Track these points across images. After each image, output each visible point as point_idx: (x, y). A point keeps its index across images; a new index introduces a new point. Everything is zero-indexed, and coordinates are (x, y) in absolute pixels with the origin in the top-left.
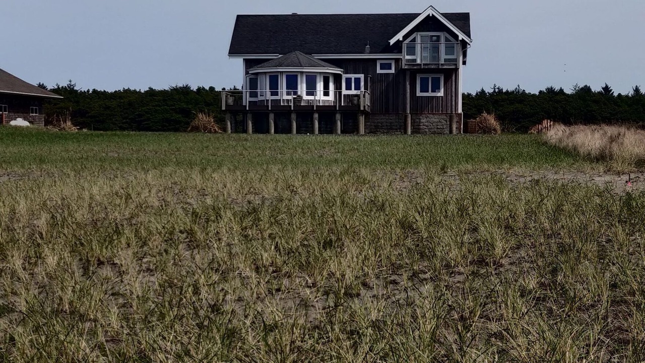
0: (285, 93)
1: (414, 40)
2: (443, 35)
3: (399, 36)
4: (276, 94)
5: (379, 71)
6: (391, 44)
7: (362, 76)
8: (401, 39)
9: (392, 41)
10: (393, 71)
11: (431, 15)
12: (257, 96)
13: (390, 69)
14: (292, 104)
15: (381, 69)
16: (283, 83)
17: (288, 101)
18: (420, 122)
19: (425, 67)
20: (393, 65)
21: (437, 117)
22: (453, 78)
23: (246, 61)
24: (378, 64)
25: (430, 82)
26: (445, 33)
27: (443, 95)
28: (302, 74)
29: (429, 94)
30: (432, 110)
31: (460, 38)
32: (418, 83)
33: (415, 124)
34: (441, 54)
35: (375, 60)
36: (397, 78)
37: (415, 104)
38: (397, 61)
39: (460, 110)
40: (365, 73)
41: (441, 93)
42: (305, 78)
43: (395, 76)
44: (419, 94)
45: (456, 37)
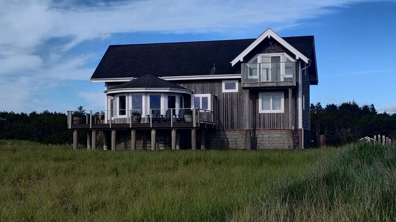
0: (130, 112)
2: (284, 56)
3: (240, 58)
4: (124, 113)
5: (224, 91)
6: (232, 66)
7: (209, 96)
8: (242, 60)
9: (234, 62)
10: (236, 90)
11: (269, 37)
13: (235, 88)
14: (130, 123)
15: (226, 89)
16: (129, 101)
18: (263, 138)
19: (263, 85)
20: (237, 84)
21: (279, 132)
22: (290, 95)
23: (108, 84)
24: (223, 84)
25: (271, 100)
26: (285, 54)
27: (283, 112)
28: (146, 93)
29: (271, 111)
30: (274, 126)
31: (297, 58)
32: (260, 101)
33: (258, 139)
34: (281, 73)
35: (220, 81)
36: (241, 98)
37: (258, 120)
38: (239, 80)
39: (300, 126)
40: (212, 92)
41: (281, 110)
42: (149, 98)
43: (239, 94)
44: (261, 111)
45: (293, 56)
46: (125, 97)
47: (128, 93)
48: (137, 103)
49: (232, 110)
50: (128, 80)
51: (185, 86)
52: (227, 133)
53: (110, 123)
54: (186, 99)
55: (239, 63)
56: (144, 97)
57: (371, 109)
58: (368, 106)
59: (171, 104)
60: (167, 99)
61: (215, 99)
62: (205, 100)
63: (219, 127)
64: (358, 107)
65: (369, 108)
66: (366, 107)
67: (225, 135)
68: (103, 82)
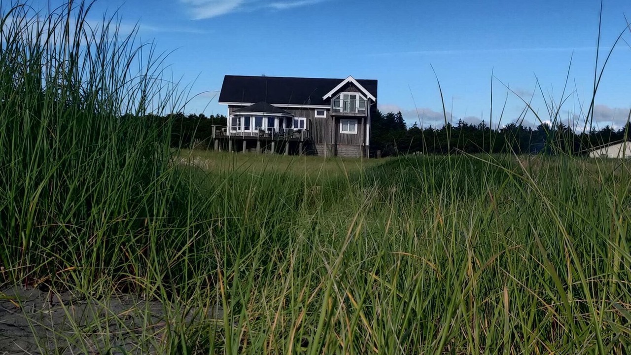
0: (254, 129)
1: (339, 97)
2: (358, 95)
3: (330, 94)
4: (248, 129)
5: (316, 116)
6: (324, 99)
7: (305, 119)
8: (330, 96)
9: (325, 97)
10: (325, 116)
11: (350, 82)
12: (236, 130)
13: (323, 115)
14: (258, 136)
16: (253, 121)
17: (256, 133)
18: (342, 150)
19: (345, 115)
20: (325, 112)
21: (352, 147)
22: (363, 123)
23: (230, 106)
24: (316, 112)
25: (349, 124)
26: (359, 93)
27: (356, 133)
28: (265, 116)
29: (348, 132)
30: (350, 143)
31: (368, 97)
32: (341, 125)
33: (338, 151)
34: (356, 107)
35: (314, 109)
36: (328, 121)
37: (338, 138)
38: (328, 110)
39: (367, 144)
40: (307, 117)
41: (355, 132)
42: (267, 119)
43: (326, 120)
44: (341, 132)
45: (366, 96)
46: (250, 117)
47: (252, 116)
48: (259, 123)
49: (321, 131)
50: (248, 104)
51: (289, 111)
52: (317, 146)
53: (243, 136)
54: (289, 121)
55: (329, 98)
56: (264, 119)
57: (397, 118)
58: (393, 114)
59: (281, 125)
60: (278, 121)
61: (310, 123)
62: (302, 122)
63: (311, 141)
64: (381, 114)
65: (394, 117)
66: (391, 116)
67: (315, 147)
68: (226, 104)
